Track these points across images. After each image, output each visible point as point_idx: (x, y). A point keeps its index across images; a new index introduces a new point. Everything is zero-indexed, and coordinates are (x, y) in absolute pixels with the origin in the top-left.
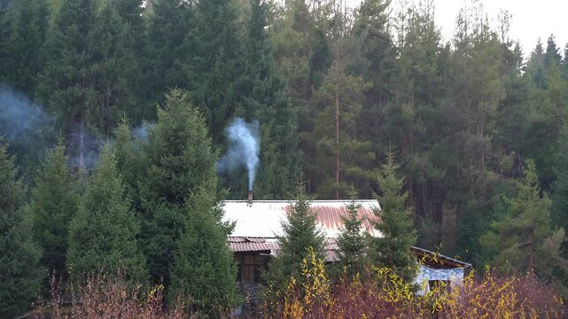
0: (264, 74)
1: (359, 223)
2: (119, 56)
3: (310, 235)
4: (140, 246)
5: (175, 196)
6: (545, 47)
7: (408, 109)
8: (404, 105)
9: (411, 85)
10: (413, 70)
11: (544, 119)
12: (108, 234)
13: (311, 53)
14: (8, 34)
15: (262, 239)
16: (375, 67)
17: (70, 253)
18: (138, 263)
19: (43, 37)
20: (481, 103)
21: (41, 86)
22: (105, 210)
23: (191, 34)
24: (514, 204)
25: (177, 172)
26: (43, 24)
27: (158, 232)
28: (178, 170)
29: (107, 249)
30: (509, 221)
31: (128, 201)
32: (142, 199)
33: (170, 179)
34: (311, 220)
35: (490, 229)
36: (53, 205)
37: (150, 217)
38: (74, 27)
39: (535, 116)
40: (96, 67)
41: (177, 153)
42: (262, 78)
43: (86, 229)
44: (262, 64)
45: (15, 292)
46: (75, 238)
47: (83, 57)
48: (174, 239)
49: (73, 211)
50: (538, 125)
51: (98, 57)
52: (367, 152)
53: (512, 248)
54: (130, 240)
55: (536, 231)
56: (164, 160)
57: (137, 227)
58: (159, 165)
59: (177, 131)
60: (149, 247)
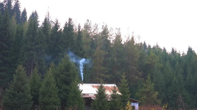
0: (81, 49)
1: (116, 91)
2: (43, 43)
3: (104, 94)
4: (59, 96)
5: (67, 83)
6: (143, 43)
7: (115, 59)
8: (115, 58)
9: (116, 53)
10: (117, 49)
11: (149, 63)
12: (51, 93)
13: (91, 44)
14: (13, 36)
15: (88, 94)
16: (107, 48)
17: (40, 97)
18: (58, 101)
19: (22, 37)
20: (134, 59)
21: (22, 51)
22: (50, 86)
23: (61, 38)
24: (145, 85)
25: (67, 76)
26: (22, 34)
27: (63, 92)
28: (68, 76)
29: (50, 97)
30: (144, 90)
31: (56, 84)
32: (58, 83)
33: (66, 78)
34: (104, 90)
35: (139, 91)
36: (34, 84)
37: (61, 88)
38: (31, 35)
39: (147, 62)
40: (37, 46)
41: (68, 71)
42: (80, 50)
43: (45, 91)
44: (80, 47)
45: (26, 108)
46: (41, 94)
47: (33, 43)
48: (67, 94)
49: (40, 86)
50: (148, 65)
51: (37, 44)
52: (105, 70)
53: (144, 97)
54: (56, 94)
55: (151, 92)
56: (64, 73)
57: (58, 91)
58: (63, 74)
59: (67, 65)
60: (61, 96)
